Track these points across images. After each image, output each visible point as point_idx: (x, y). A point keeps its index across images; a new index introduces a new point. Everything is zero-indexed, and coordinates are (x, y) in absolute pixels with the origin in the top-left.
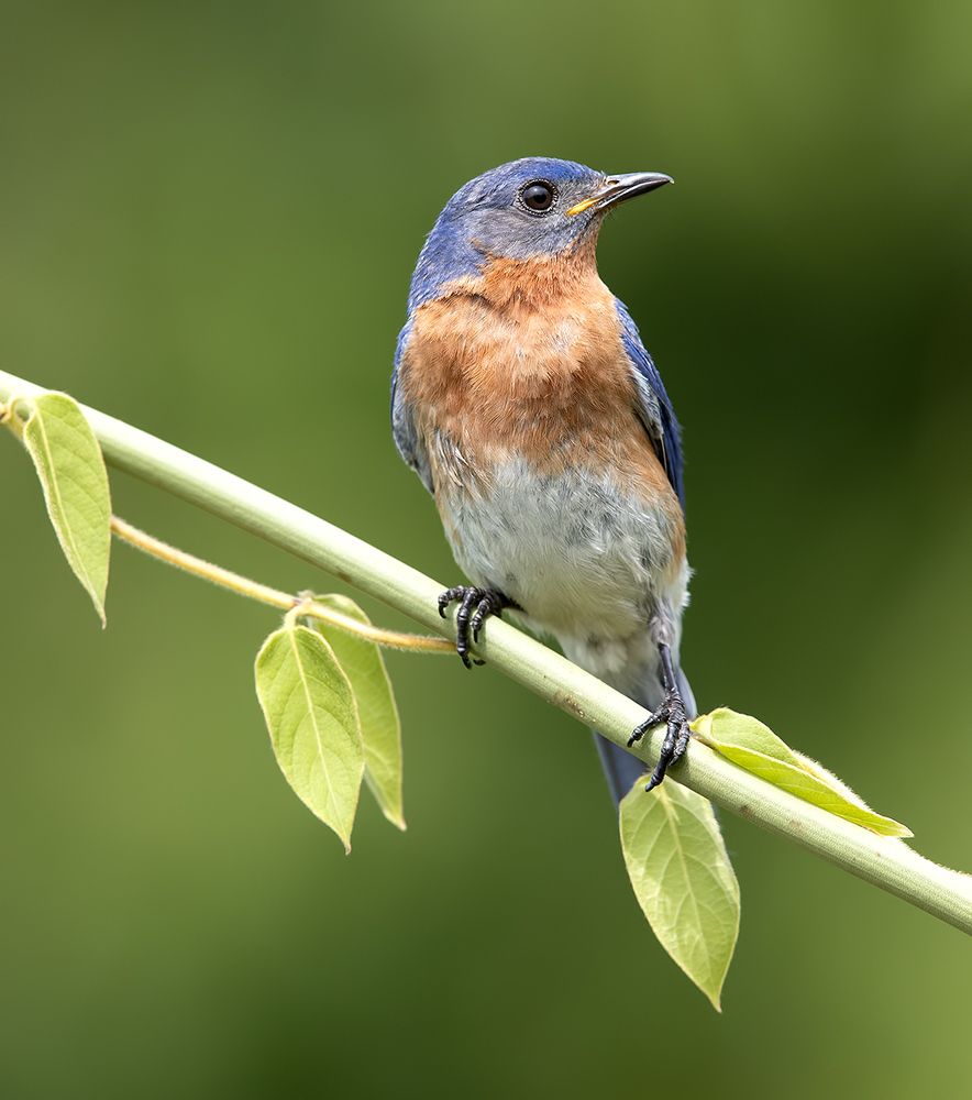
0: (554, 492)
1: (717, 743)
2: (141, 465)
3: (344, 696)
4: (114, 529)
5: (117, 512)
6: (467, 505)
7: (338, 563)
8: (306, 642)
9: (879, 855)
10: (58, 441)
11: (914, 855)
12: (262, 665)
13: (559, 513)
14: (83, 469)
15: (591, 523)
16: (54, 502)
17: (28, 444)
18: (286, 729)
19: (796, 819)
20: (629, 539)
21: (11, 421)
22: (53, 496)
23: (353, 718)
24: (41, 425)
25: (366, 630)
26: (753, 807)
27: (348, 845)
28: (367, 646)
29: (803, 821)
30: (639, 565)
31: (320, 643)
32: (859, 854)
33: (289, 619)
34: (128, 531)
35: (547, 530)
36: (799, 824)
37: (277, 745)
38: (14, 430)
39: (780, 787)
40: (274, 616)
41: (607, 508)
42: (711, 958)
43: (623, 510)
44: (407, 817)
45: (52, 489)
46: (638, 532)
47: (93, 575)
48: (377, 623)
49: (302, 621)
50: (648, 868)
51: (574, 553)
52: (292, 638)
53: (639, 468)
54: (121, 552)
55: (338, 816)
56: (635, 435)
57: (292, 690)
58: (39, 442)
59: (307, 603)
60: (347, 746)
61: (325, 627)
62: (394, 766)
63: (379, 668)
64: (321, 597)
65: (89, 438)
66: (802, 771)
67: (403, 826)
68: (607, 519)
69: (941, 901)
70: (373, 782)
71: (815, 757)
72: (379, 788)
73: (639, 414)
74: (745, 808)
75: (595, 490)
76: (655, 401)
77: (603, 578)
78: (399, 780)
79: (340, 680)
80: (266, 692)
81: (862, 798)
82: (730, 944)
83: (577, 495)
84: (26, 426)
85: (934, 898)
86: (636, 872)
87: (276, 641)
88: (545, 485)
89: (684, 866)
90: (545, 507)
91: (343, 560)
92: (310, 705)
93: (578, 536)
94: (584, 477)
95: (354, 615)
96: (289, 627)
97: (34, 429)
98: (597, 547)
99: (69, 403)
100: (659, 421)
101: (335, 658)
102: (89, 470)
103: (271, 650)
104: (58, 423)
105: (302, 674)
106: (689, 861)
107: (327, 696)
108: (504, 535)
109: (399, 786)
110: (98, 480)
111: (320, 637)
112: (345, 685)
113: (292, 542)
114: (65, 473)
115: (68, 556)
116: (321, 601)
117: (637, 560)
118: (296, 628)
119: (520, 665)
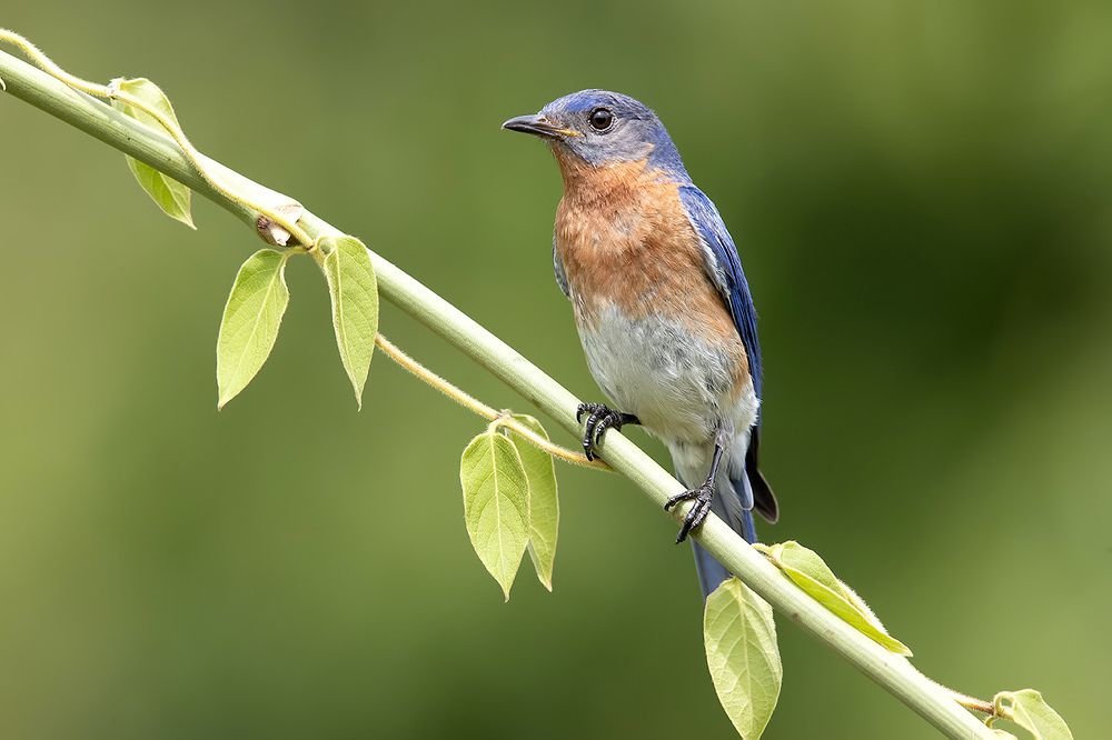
0: (641, 330)
1: (784, 565)
2: (404, 299)
3: (522, 489)
4: (377, 342)
5: (381, 330)
6: (588, 334)
7: (533, 392)
8: (501, 444)
9: (886, 665)
10: (347, 271)
11: (913, 669)
12: (467, 457)
13: (644, 346)
14: (363, 295)
15: (667, 356)
16: (338, 315)
17: (327, 270)
18: (477, 505)
19: (831, 629)
20: (696, 369)
21: (316, 252)
22: (338, 311)
23: (526, 505)
24: (338, 258)
25: (546, 444)
26: (802, 615)
27: (507, 596)
28: (545, 456)
29: (836, 632)
30: (705, 389)
31: (511, 448)
32: (872, 663)
33: (492, 427)
34: (386, 344)
35: (637, 358)
36: (832, 633)
37: (469, 516)
38: (317, 259)
39: (823, 605)
40: (481, 423)
41: (679, 345)
42: (754, 719)
43: (691, 348)
44: (553, 583)
45: (338, 306)
46: (704, 365)
47: (357, 372)
48: (553, 441)
49: (500, 429)
50: (720, 646)
51: (655, 375)
52: (492, 442)
53: (705, 317)
54: (379, 358)
55: (503, 572)
56: (705, 293)
57: (485, 478)
58: (334, 270)
59: (506, 418)
60: (518, 525)
61: (516, 437)
62: (550, 544)
63: (551, 473)
64: (517, 415)
65: (370, 273)
66: (840, 597)
67: (550, 589)
68: (679, 354)
69: (925, 705)
70: (534, 555)
71: (852, 587)
72: (537, 558)
73: (709, 278)
74: (796, 615)
75: (669, 331)
76: (722, 270)
77: (678, 395)
78: (553, 555)
79: (521, 477)
80: (468, 475)
81: (882, 621)
82: (769, 711)
83: (657, 334)
84: (327, 258)
85: (920, 702)
86: (711, 646)
87: (479, 441)
88: (634, 325)
89: (746, 650)
90: (634, 340)
91: (538, 391)
92: (497, 491)
93: (658, 363)
94: (662, 321)
95: (539, 432)
96: (491, 432)
97: (332, 261)
98: (673, 371)
99: (359, 246)
100: (725, 286)
101: (520, 461)
102: (366, 296)
103: (475, 447)
104: (349, 259)
105: (495, 468)
106: (750, 645)
107: (509, 486)
108: (610, 357)
109: (552, 560)
110: (372, 304)
111: (512, 443)
112: (524, 481)
113: (503, 371)
114: (349, 295)
115: (342, 355)
116: (517, 418)
117: (702, 384)
118: (496, 435)
119: (653, 488)
